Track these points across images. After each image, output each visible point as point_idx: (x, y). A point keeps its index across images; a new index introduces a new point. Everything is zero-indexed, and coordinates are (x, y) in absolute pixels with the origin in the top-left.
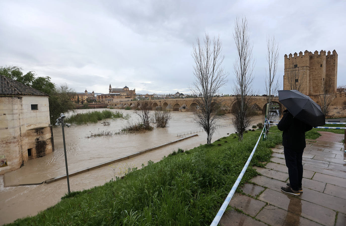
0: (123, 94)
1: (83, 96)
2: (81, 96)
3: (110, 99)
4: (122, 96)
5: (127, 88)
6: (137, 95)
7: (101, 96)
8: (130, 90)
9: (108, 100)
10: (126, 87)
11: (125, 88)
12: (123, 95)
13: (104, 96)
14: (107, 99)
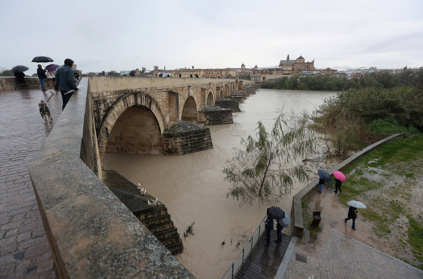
0: (286, 68)
1: (228, 72)
2: (226, 72)
3: (257, 76)
4: (284, 71)
5: (302, 60)
6: (316, 70)
7: (256, 72)
8: (305, 62)
9: (255, 77)
10: (301, 58)
11: (299, 60)
12: (286, 70)
13: (260, 72)
14: (253, 76)
